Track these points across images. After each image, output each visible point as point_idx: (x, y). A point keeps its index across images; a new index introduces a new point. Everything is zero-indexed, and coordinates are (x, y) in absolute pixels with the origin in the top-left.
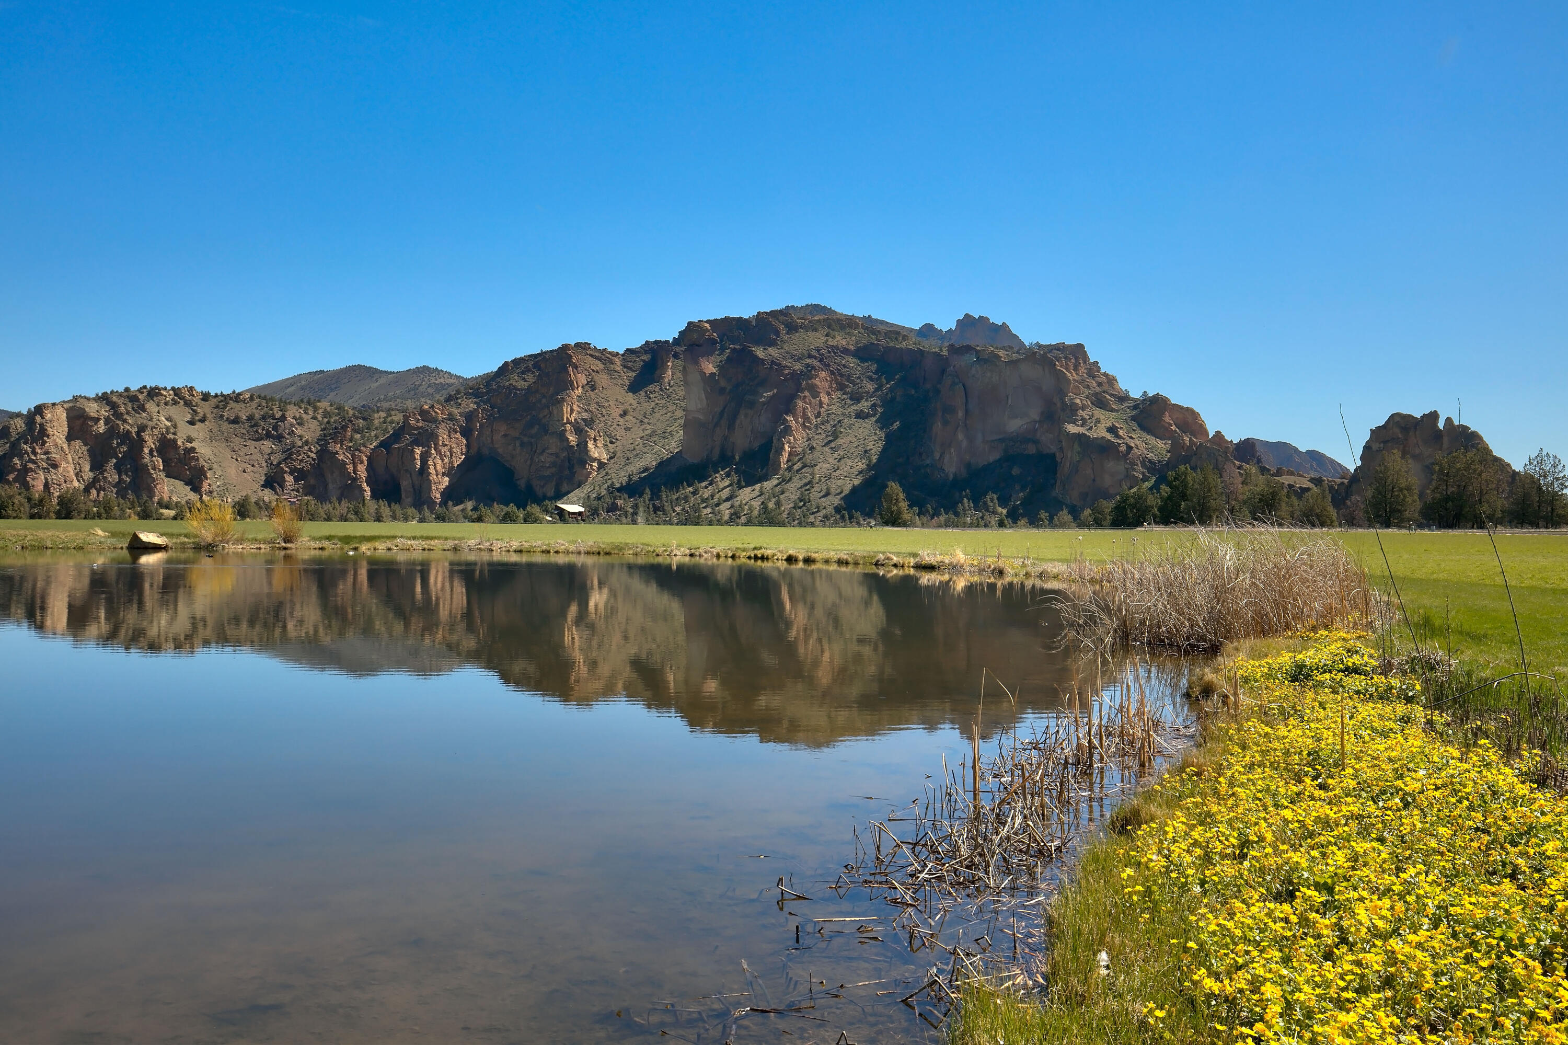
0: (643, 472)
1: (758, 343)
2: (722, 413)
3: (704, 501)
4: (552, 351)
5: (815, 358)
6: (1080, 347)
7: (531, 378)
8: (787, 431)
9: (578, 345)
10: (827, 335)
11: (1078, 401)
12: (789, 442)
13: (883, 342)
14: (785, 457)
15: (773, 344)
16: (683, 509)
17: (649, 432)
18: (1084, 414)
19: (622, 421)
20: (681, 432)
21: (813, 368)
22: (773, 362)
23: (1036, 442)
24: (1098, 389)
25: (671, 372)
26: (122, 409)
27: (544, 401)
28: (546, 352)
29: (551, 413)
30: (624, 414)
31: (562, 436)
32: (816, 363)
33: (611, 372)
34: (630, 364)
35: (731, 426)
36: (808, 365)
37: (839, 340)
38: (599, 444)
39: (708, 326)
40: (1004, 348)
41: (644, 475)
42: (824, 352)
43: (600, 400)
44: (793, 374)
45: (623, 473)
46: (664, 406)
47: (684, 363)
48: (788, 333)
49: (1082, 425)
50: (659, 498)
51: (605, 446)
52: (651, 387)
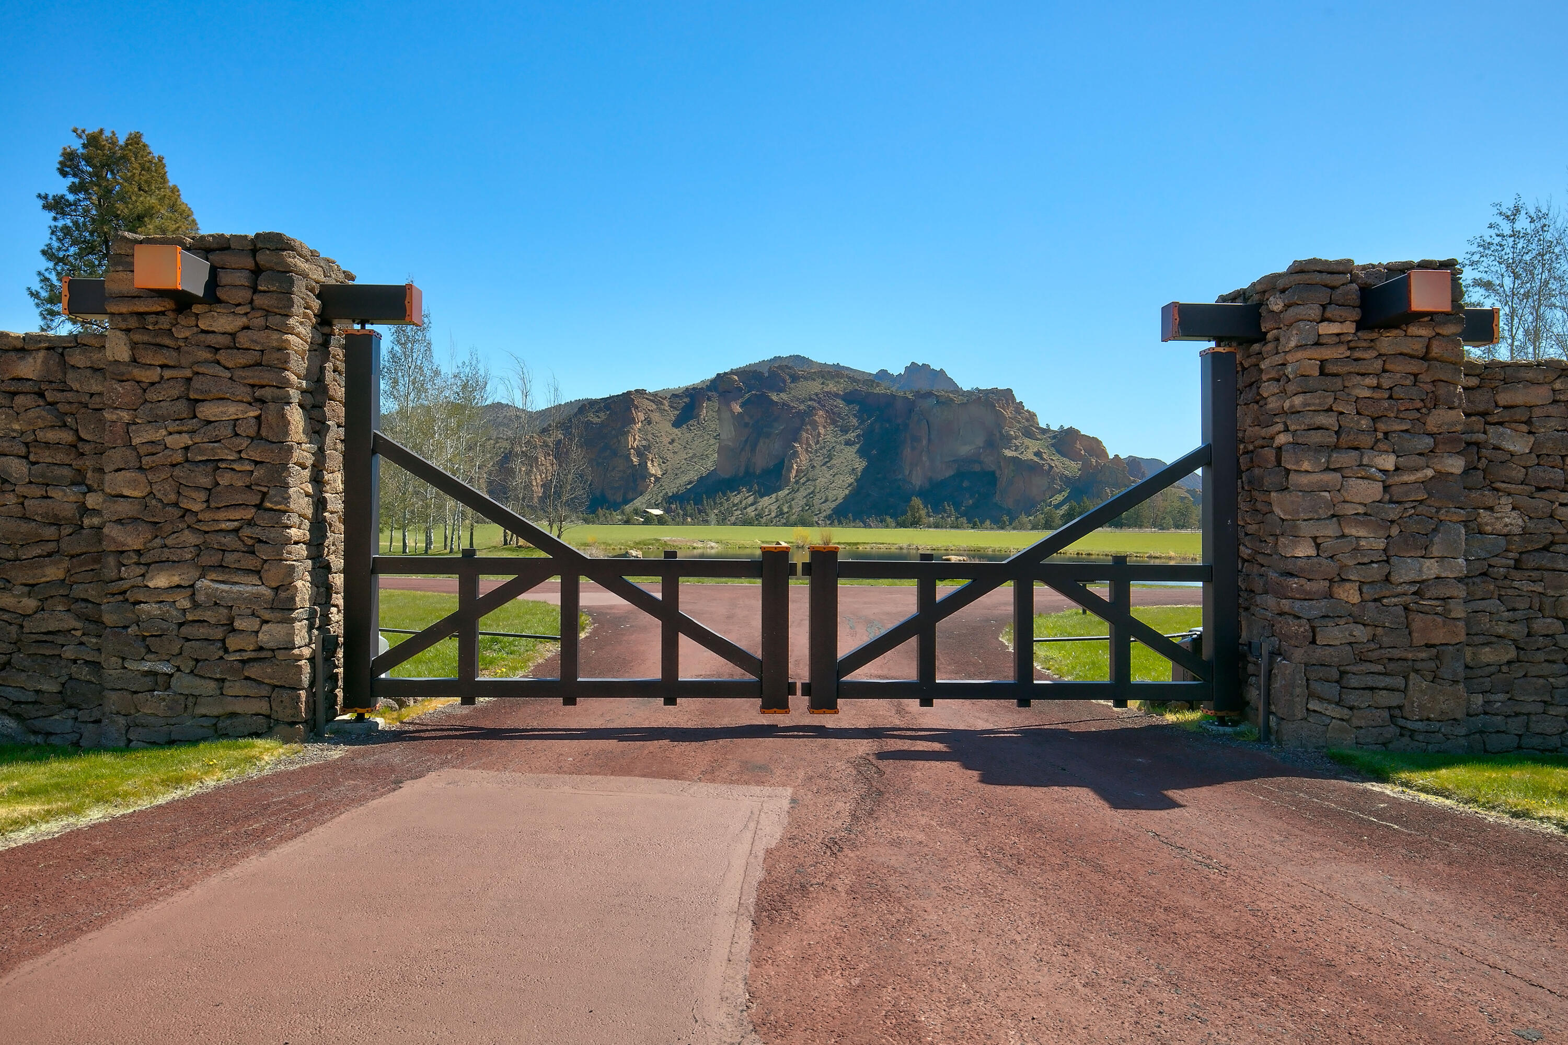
0: (688, 484)
1: (772, 389)
2: (746, 441)
3: (734, 505)
4: (618, 396)
5: (815, 400)
6: (1009, 391)
7: (603, 415)
8: (795, 454)
9: (637, 391)
10: (823, 384)
11: (1012, 432)
12: (796, 463)
13: (863, 388)
14: (794, 473)
15: (781, 390)
17: (691, 455)
18: (1017, 442)
19: (670, 447)
20: (716, 455)
21: (814, 408)
22: (784, 404)
23: (981, 463)
24: (1026, 424)
25: (707, 411)
27: (613, 432)
28: (613, 397)
29: (619, 441)
30: (673, 441)
31: (628, 458)
32: (815, 404)
33: (662, 411)
34: (675, 405)
35: (753, 450)
36: (809, 406)
37: (831, 387)
38: (655, 464)
39: (736, 378)
40: (951, 392)
41: (689, 487)
42: (821, 396)
43: (654, 431)
44: (799, 412)
45: (673, 485)
46: (701, 436)
47: (717, 405)
48: (792, 382)
49: (1015, 451)
50: (702, 503)
51: (659, 465)
52: (691, 422)
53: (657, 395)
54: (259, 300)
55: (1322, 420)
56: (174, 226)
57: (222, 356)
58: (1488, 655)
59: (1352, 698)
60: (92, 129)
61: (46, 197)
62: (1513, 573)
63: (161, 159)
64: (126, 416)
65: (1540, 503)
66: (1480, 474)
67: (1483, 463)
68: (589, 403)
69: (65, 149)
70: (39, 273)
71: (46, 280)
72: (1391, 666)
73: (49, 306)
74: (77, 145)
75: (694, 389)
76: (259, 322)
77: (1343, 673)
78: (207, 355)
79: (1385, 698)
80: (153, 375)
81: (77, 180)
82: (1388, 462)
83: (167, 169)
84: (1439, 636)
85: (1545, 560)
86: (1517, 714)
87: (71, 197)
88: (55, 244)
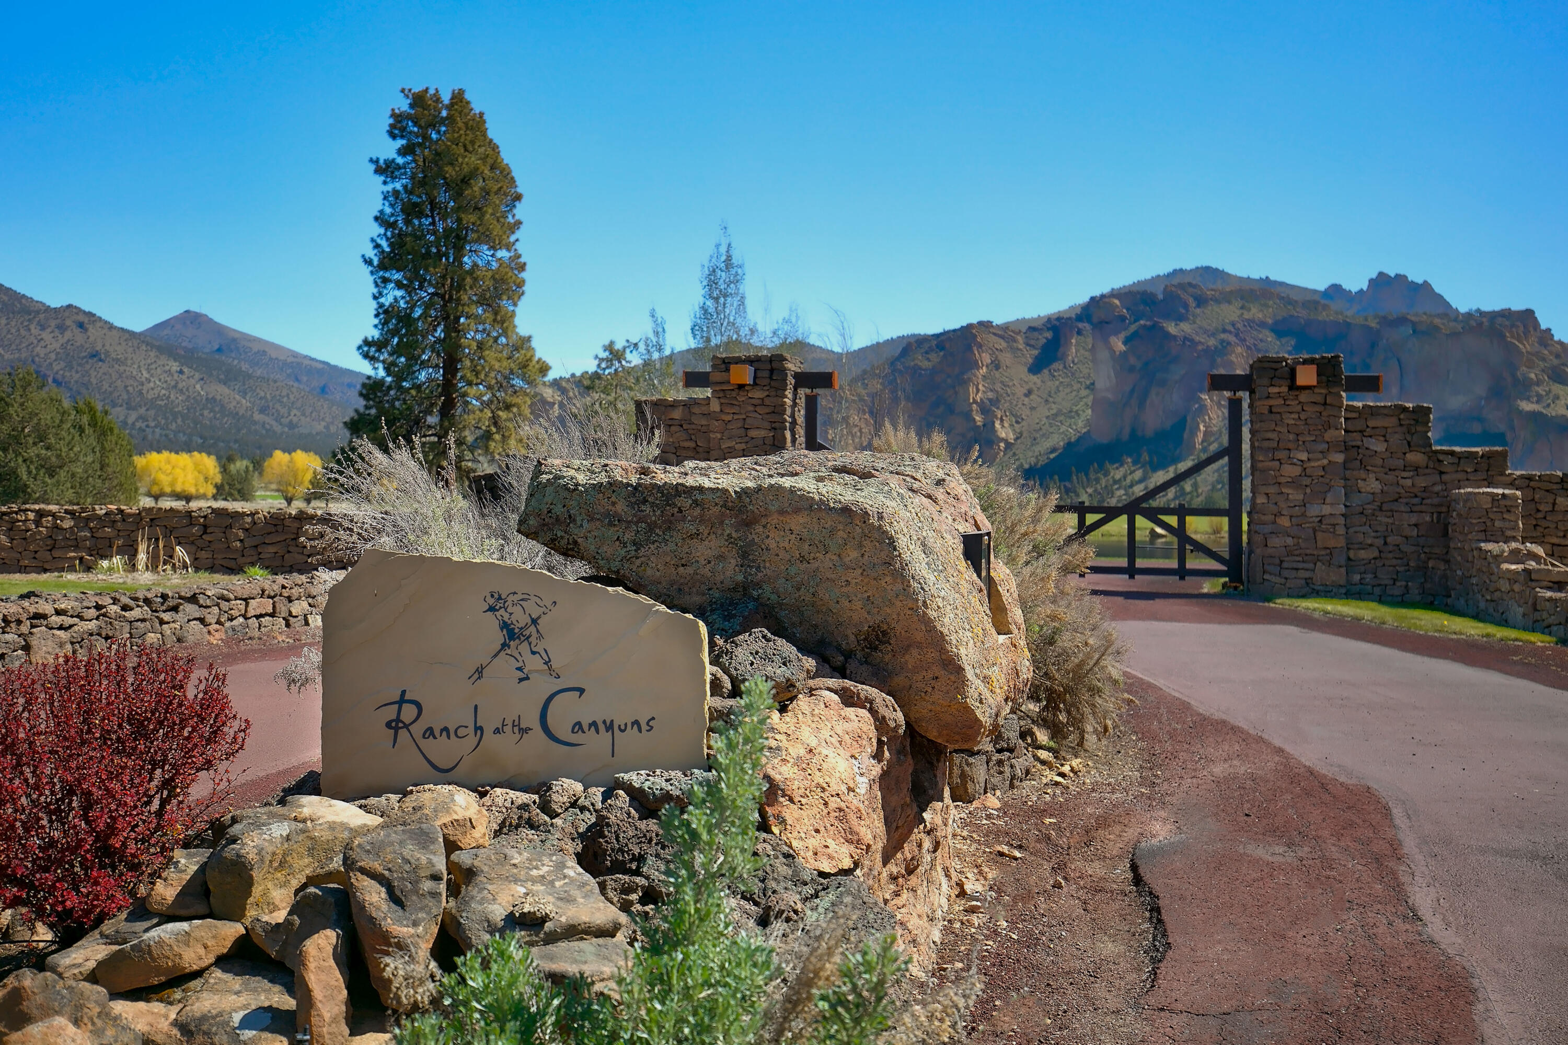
0: (1052, 452)
1: (1167, 316)
2: (1132, 391)
3: (1115, 482)
4: (955, 331)
5: (1230, 332)
6: (1529, 313)
7: (935, 358)
8: (1202, 409)
9: (981, 323)
10: (1242, 308)
11: (1533, 376)
12: (1204, 421)
13: (1303, 314)
14: (1200, 436)
15: (1181, 318)
16: (1096, 490)
17: (1054, 411)
18: (1541, 390)
19: (1026, 400)
20: (1089, 411)
21: (1229, 343)
22: (1185, 338)
23: (1480, 420)
24: (1556, 362)
25: (1075, 348)
26: (571, 394)
27: (949, 381)
28: (949, 332)
29: (956, 393)
30: (1029, 393)
31: (968, 416)
32: (1232, 339)
33: (1015, 350)
34: (1032, 342)
35: (1142, 404)
36: (1222, 341)
37: (1255, 313)
38: (1006, 425)
39: (1117, 302)
40: (1438, 316)
41: (1052, 456)
42: (1239, 326)
43: (1004, 379)
44: (1207, 351)
45: (1030, 454)
46: (1069, 385)
47: (1090, 340)
48: (1198, 306)
49: (1538, 402)
50: (1070, 480)
51: (1011, 425)
52: (1055, 365)
53: (1007, 328)
54: (773, 383)
55: (1270, 435)
56: (496, 188)
57: (758, 409)
58: (1363, 554)
59: (1285, 573)
60: (417, 89)
61: (377, 161)
62: (1377, 513)
63: (481, 114)
64: (719, 436)
65: (1391, 477)
66: (1358, 463)
67: (1361, 456)
68: (916, 342)
69: (393, 110)
70: (373, 240)
71: (377, 246)
72: (1306, 558)
73: (381, 273)
74: (403, 105)
75: (1059, 319)
76: (773, 393)
77: (1281, 562)
78: (751, 408)
79: (1303, 574)
80: (729, 418)
81: (404, 142)
82: (1304, 456)
83: (487, 125)
84: (1331, 543)
85: (1394, 506)
86: (1379, 585)
87: (400, 160)
88: (388, 210)
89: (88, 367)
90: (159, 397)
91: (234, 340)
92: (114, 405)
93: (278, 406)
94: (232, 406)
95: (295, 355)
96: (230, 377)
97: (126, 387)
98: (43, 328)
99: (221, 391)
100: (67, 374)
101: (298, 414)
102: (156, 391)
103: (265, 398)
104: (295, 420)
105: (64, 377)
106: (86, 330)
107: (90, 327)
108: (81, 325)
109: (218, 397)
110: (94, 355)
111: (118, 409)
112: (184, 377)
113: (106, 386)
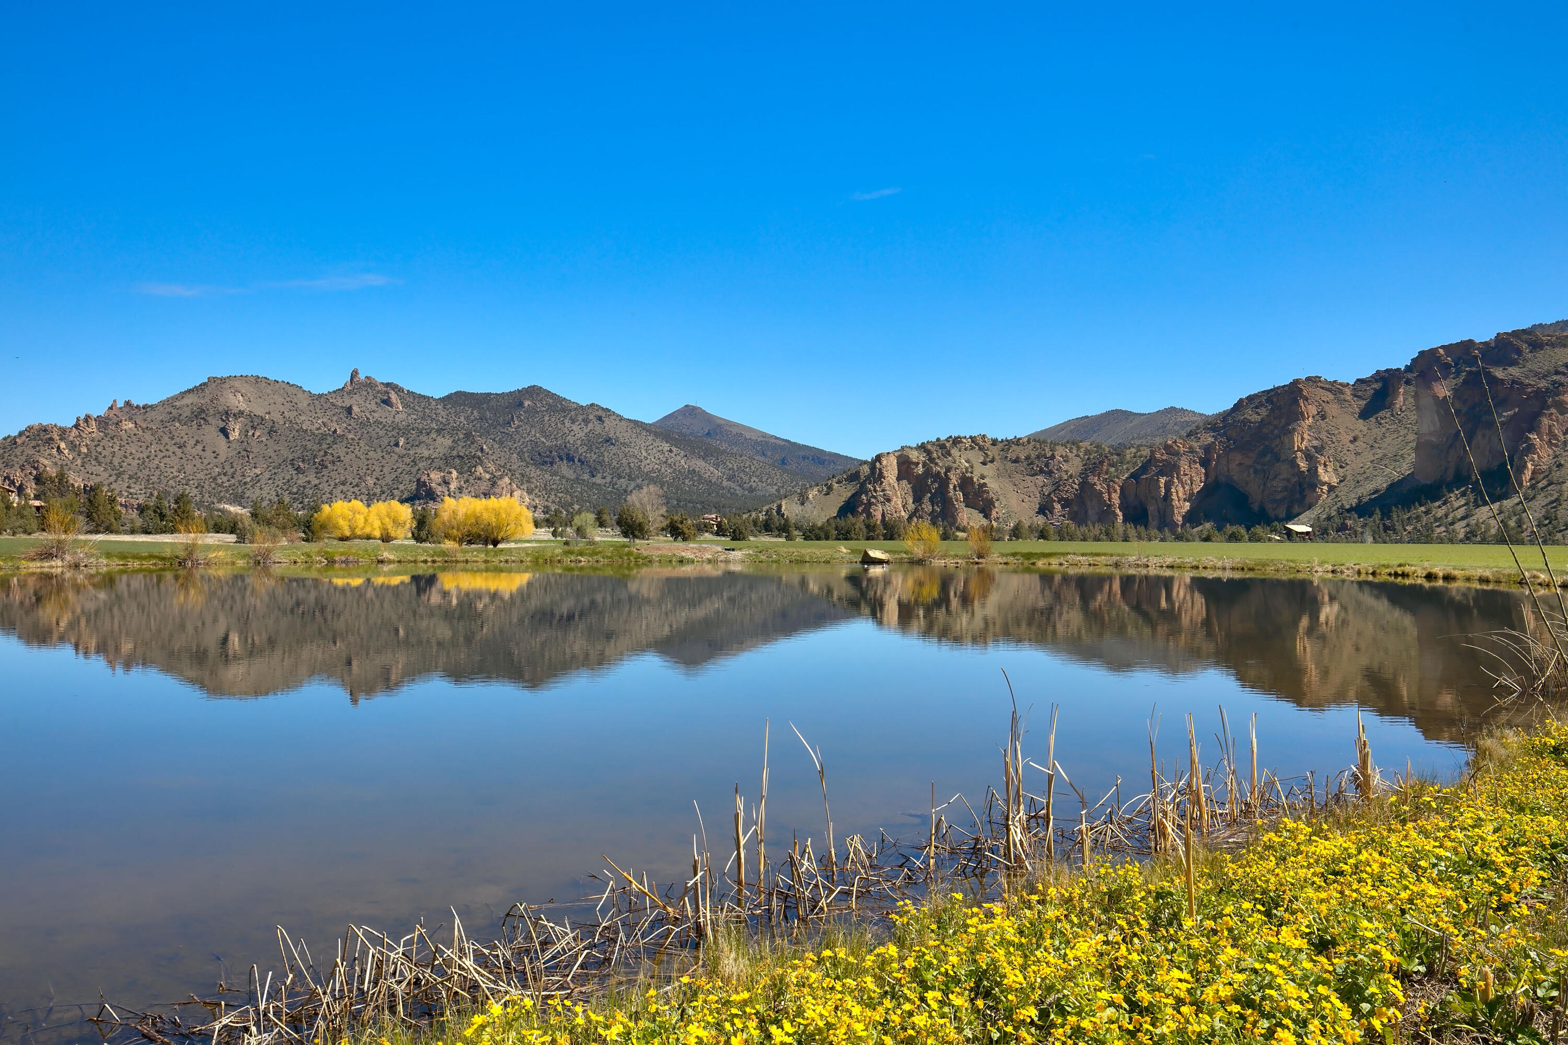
0: (1373, 494)
1: (1497, 362)
2: (1456, 435)
3: (1436, 520)
7: (1263, 412)
8: (1531, 449)
9: (1309, 379)
12: (1532, 460)
14: (1527, 475)
15: (1513, 363)
16: (1415, 528)
17: (1380, 456)
19: (1352, 447)
20: (1413, 455)
21: (1561, 384)
22: (1514, 382)
25: (1402, 398)
26: (935, 455)
27: (1276, 432)
28: (1278, 388)
29: (1282, 443)
30: (1354, 440)
31: (1293, 463)
33: (1341, 402)
34: (1360, 393)
36: (1554, 382)
38: (1329, 469)
39: (1446, 355)
41: (1375, 496)
43: (1330, 428)
44: (1538, 392)
45: (1352, 495)
46: (1395, 431)
47: (1417, 389)
48: (1532, 351)
50: (1389, 518)
51: (1335, 470)
52: (1382, 414)
89: (603, 450)
90: (653, 471)
91: (719, 426)
92: (620, 477)
93: (742, 475)
94: (706, 476)
95: (764, 435)
96: (707, 454)
97: (629, 463)
98: (573, 422)
99: (699, 464)
100: (588, 455)
101: (757, 480)
102: (651, 466)
103: (732, 468)
104: (754, 485)
105: (586, 457)
106: (603, 422)
107: (606, 420)
108: (600, 419)
109: (697, 469)
110: (608, 440)
111: (622, 480)
112: (673, 455)
113: (615, 463)
